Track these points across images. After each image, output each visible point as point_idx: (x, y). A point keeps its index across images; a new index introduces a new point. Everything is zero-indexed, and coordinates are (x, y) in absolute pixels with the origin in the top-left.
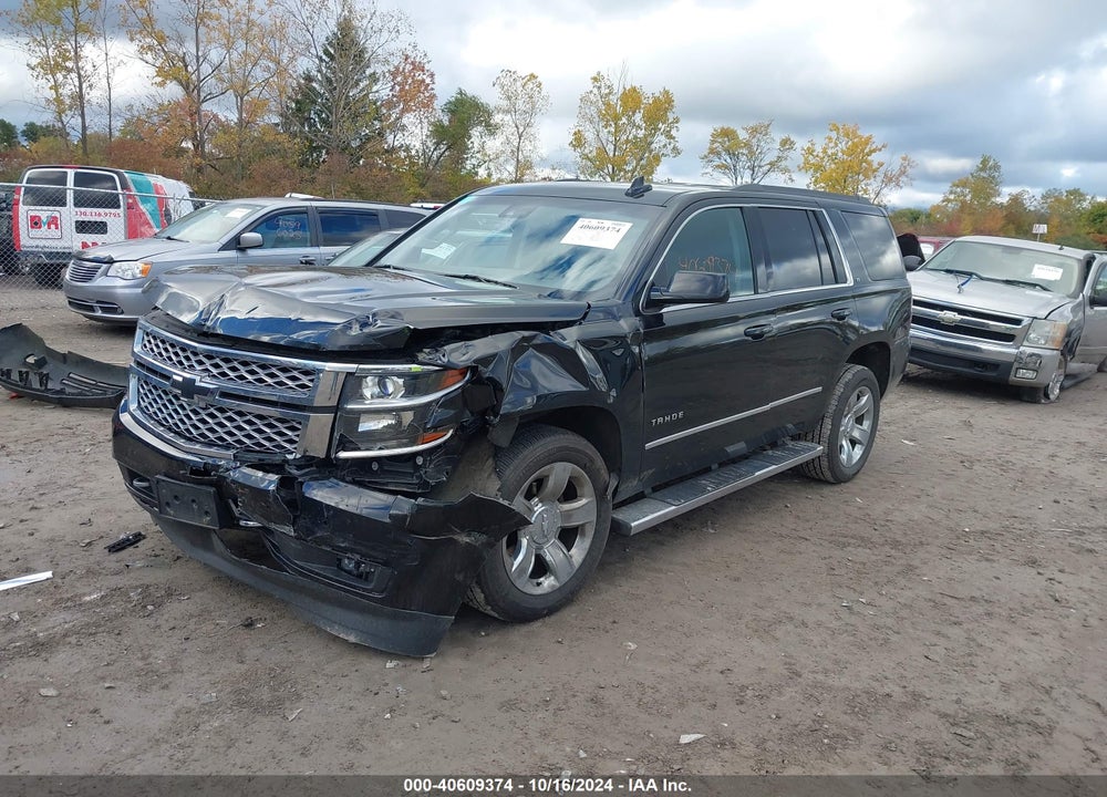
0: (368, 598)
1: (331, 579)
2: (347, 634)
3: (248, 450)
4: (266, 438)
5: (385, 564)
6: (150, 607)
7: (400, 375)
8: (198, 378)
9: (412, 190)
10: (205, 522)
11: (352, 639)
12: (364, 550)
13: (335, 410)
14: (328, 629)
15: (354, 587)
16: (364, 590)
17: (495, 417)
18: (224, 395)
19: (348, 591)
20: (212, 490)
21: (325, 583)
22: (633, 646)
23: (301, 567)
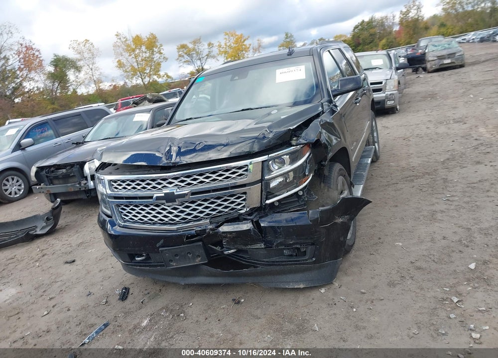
0: (308, 263)
1: (285, 262)
2: (298, 285)
3: (215, 217)
4: (223, 207)
5: (313, 244)
6: (182, 315)
7: (287, 154)
8: (175, 191)
9: (49, 107)
10: (198, 261)
11: (302, 286)
12: (302, 241)
13: (261, 181)
14: (287, 287)
15: (298, 261)
16: (303, 260)
17: (325, 162)
18: (193, 194)
19: (296, 264)
20: (201, 243)
21: (283, 265)
22: (401, 244)
23: (267, 262)
